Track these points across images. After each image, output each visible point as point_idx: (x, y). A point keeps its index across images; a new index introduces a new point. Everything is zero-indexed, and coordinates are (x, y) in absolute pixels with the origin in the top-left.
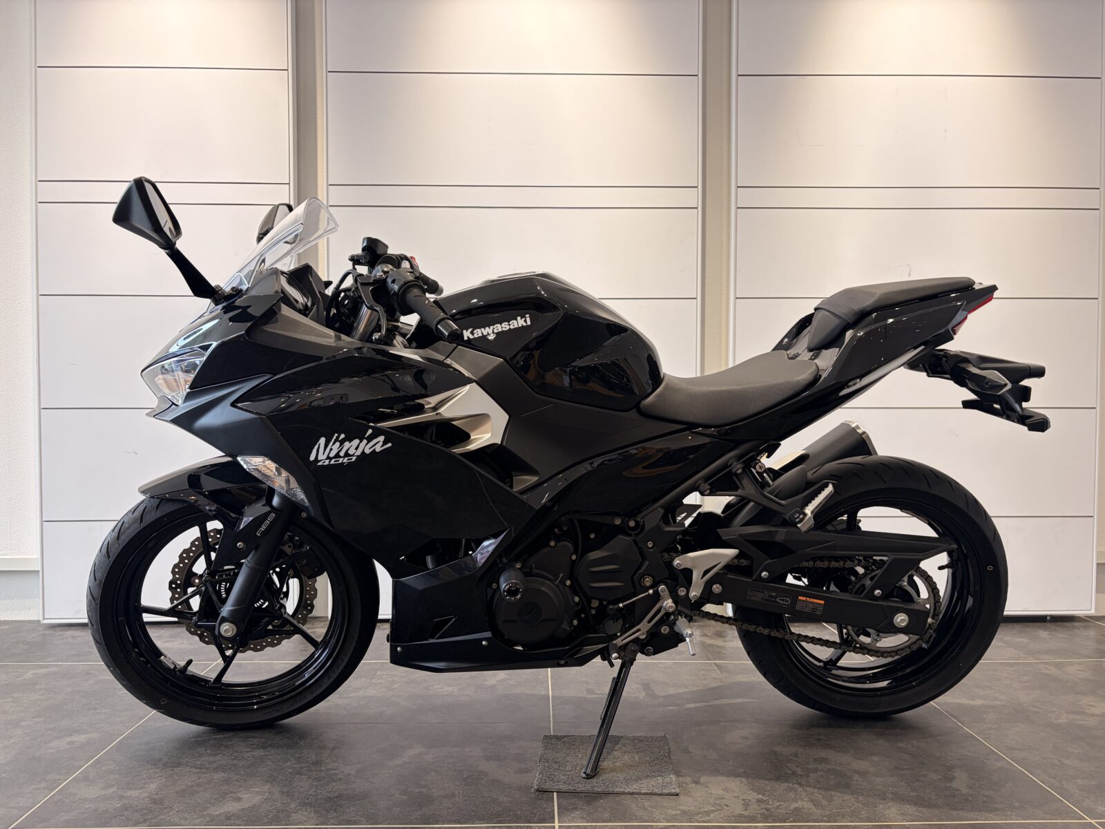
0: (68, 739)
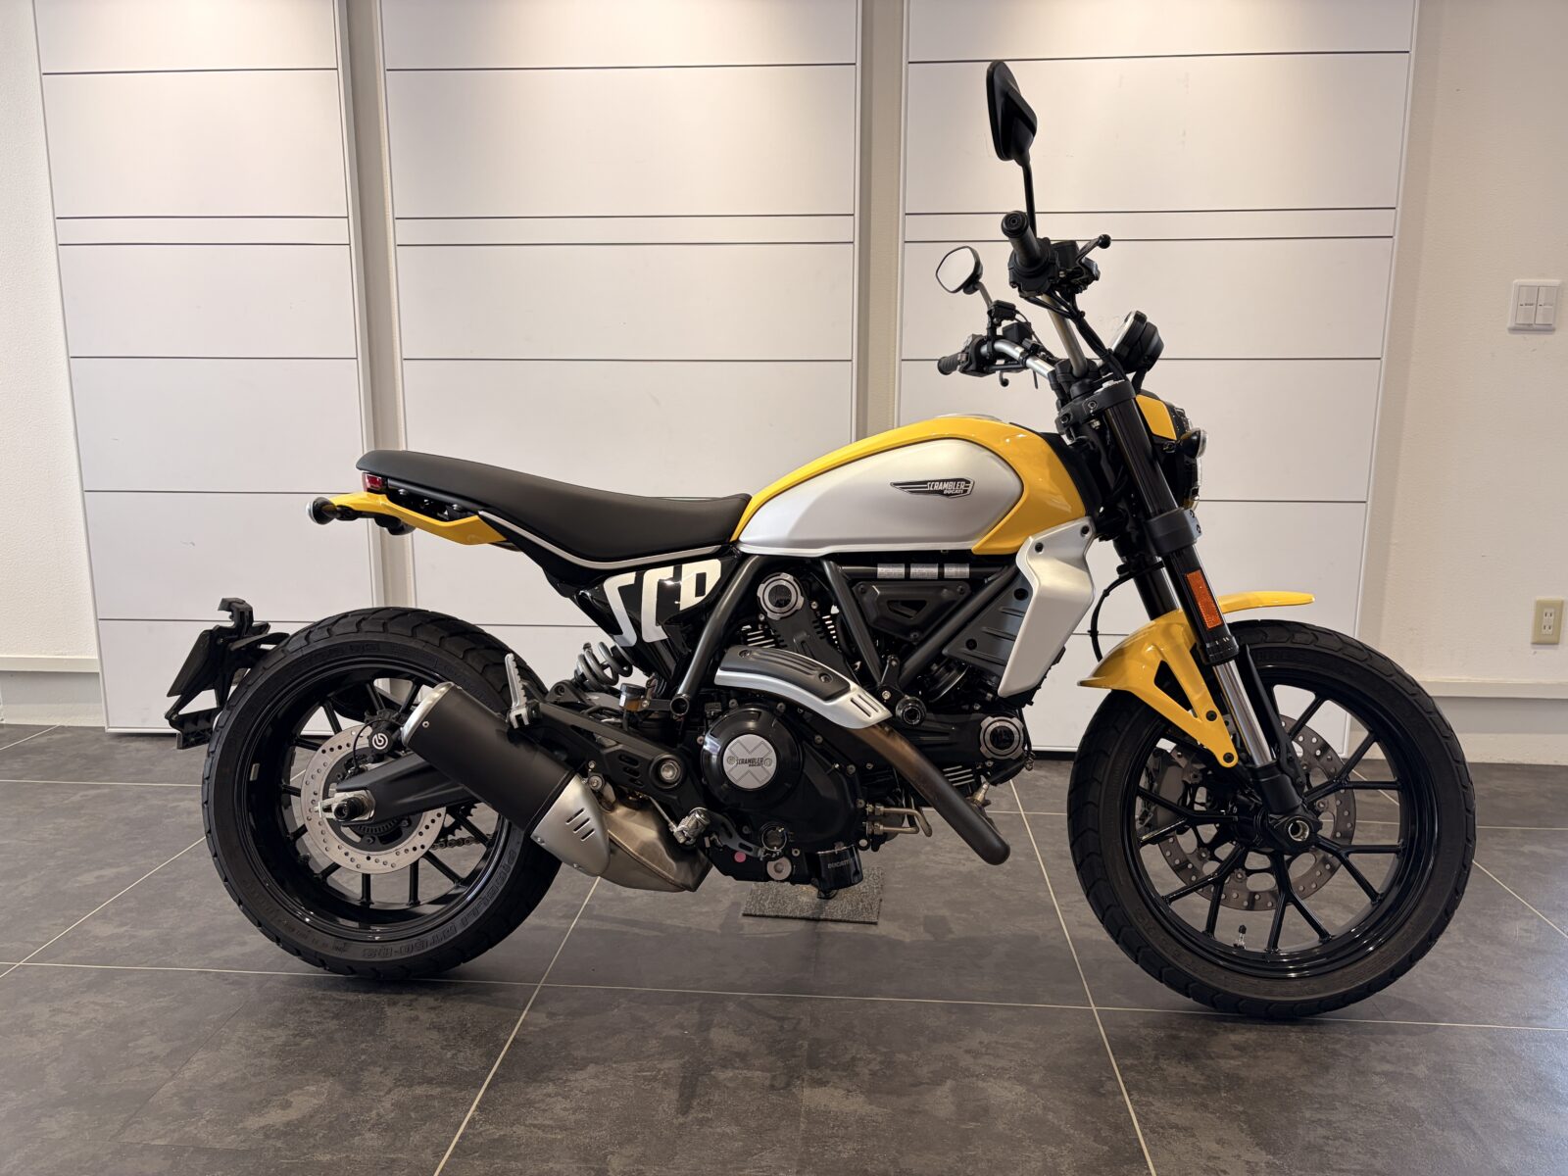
0: (97, 873)
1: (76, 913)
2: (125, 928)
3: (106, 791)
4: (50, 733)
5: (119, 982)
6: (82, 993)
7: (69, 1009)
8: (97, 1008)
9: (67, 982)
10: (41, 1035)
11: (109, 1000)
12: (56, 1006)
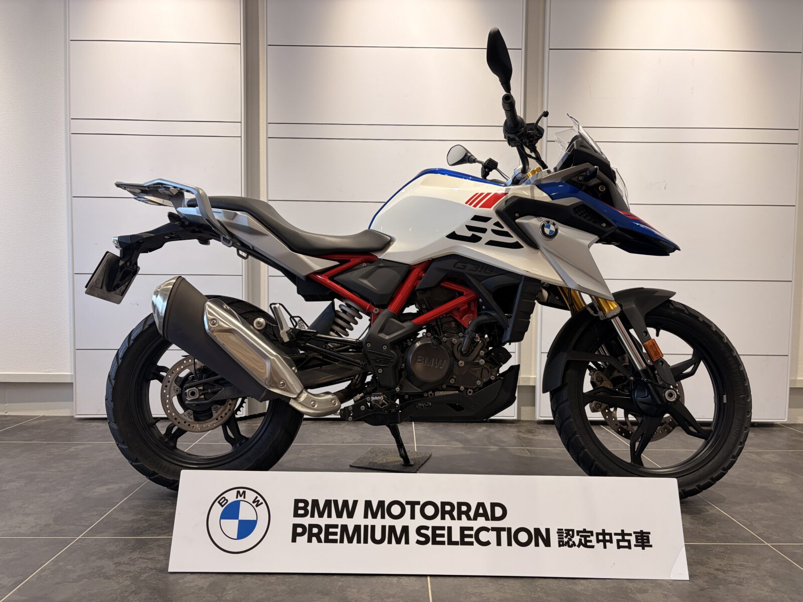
0: (106, 487)
1: (104, 509)
2: (140, 516)
3: (89, 446)
4: (36, 420)
5: (152, 545)
6: (130, 552)
7: (126, 562)
8: (146, 561)
9: (116, 547)
10: (114, 578)
11: (152, 556)
12: (117, 561)
